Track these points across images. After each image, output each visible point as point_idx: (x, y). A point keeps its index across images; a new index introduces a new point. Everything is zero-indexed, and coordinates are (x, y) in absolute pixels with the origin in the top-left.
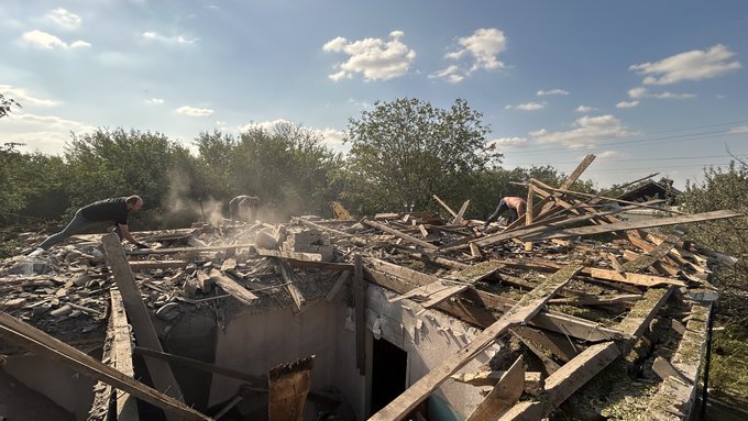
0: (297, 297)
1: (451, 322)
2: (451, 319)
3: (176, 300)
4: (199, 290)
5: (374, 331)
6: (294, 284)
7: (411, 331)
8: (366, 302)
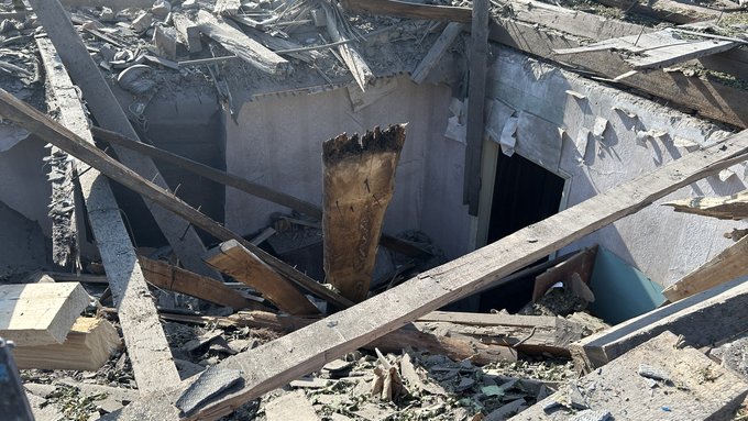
0: (358, 68)
1: (673, 120)
2: (676, 114)
3: (145, 61)
4: (181, 47)
5: (503, 141)
6: (351, 44)
7: (580, 141)
8: (490, 87)
